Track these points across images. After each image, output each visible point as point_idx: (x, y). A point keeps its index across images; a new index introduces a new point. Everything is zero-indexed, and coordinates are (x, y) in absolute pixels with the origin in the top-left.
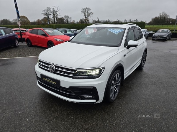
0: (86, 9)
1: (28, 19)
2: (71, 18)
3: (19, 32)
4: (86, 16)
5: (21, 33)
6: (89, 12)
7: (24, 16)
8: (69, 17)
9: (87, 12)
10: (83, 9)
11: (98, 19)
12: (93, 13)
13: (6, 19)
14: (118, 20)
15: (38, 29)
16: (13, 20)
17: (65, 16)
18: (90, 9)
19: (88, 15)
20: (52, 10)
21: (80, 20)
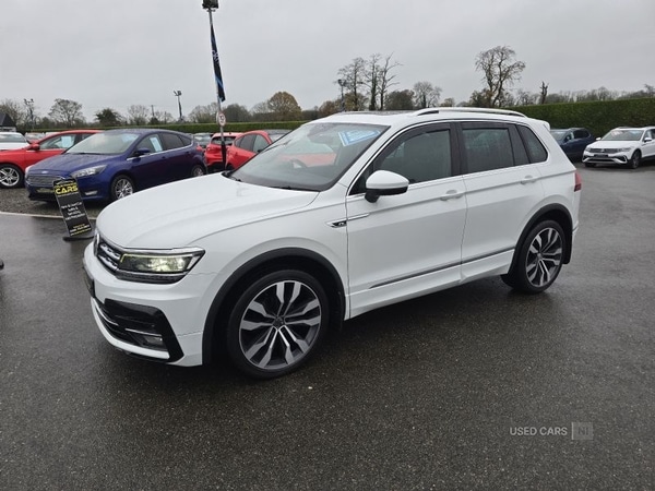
0: (498, 51)
1: (296, 103)
2: (438, 90)
3: (219, 142)
4: (495, 81)
5: (223, 146)
6: (507, 64)
7: (285, 93)
8: (433, 87)
9: (499, 65)
10: (486, 55)
11: (545, 88)
12: (524, 66)
13: (237, 106)
14: (649, 88)
15: (256, 134)
16: (255, 107)
17: (419, 84)
18: (511, 52)
19: (501, 75)
20: (368, 68)
21: (474, 96)
